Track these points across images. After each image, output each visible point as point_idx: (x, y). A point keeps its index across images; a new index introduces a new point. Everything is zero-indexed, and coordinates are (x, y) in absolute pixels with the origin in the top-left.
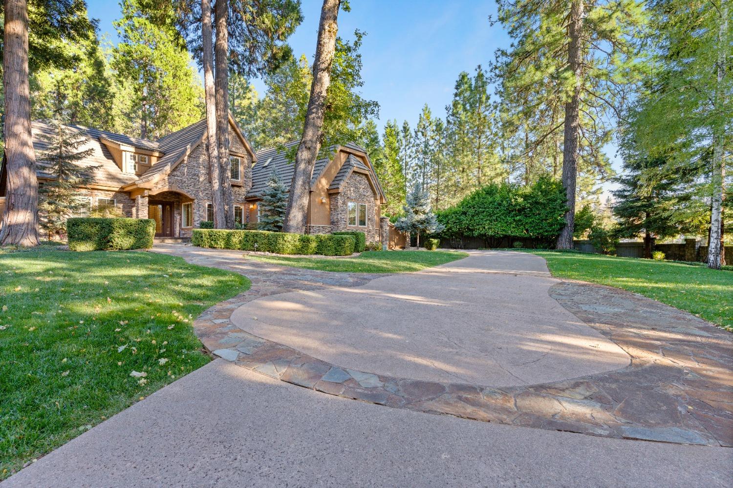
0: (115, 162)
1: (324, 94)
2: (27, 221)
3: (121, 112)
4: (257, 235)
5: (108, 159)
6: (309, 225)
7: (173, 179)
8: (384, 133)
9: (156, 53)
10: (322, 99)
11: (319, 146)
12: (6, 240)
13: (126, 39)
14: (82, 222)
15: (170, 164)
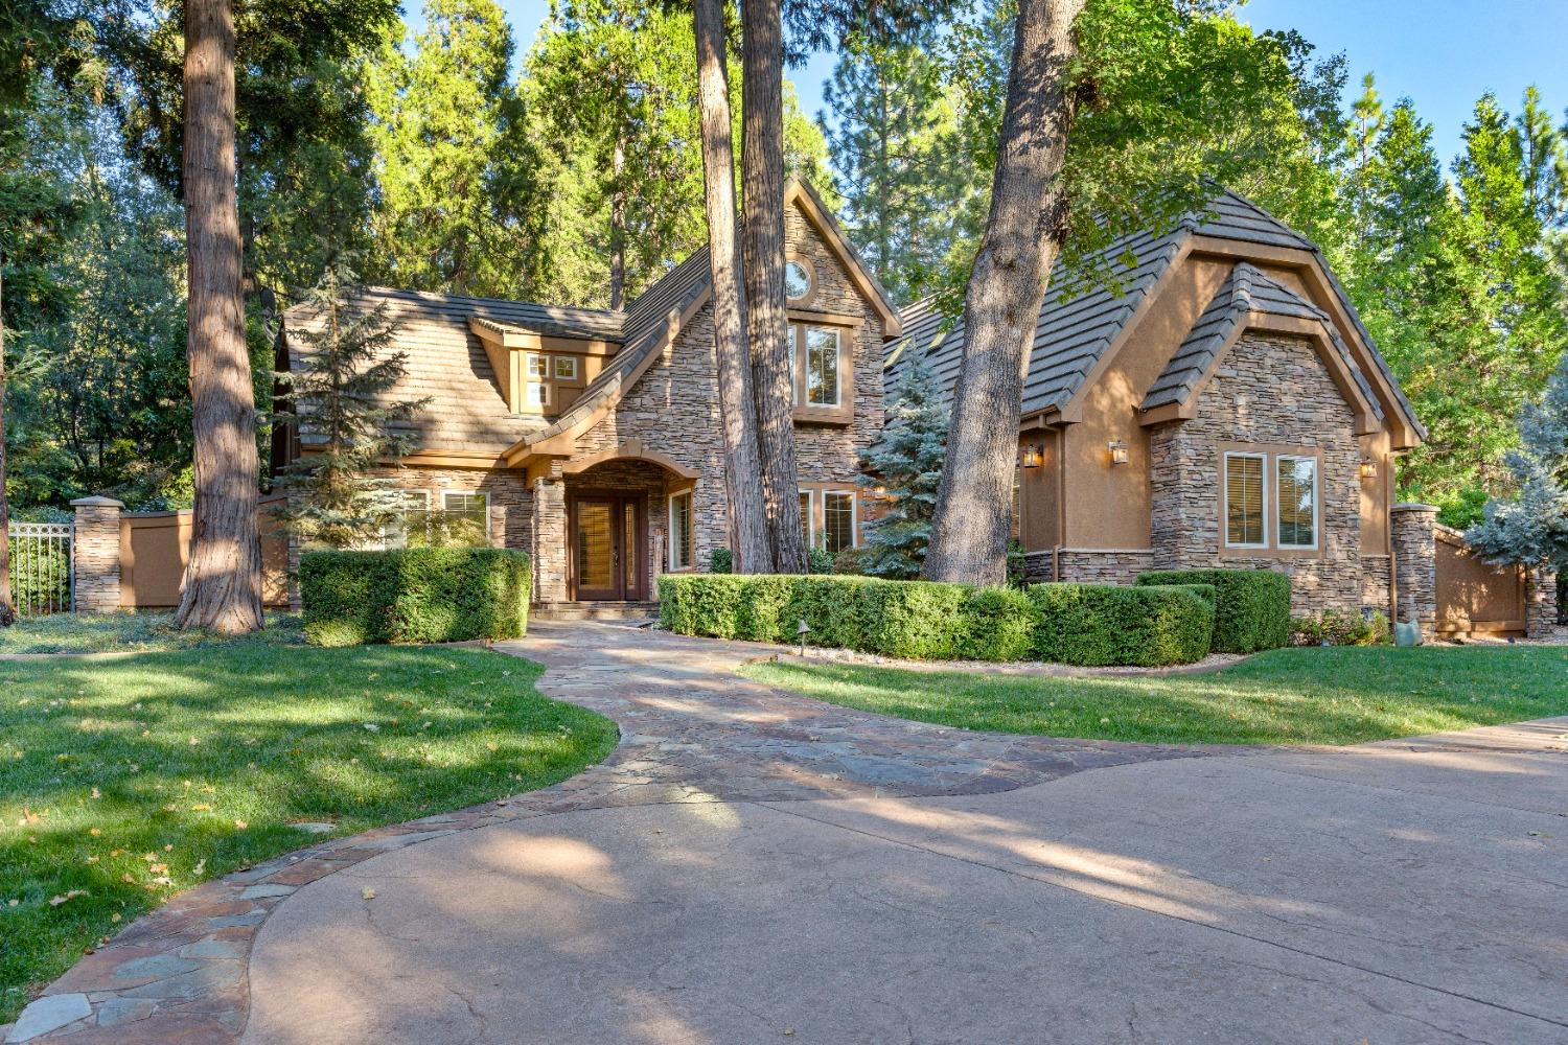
0: (495, 383)
1: (1063, 48)
2: (232, 564)
3: (583, 235)
4: (827, 591)
5: (480, 376)
6: (1058, 548)
7: (632, 419)
8: (1465, 154)
9: (644, 41)
10: (1052, 72)
11: (1047, 252)
12: (191, 617)
13: (572, 21)
14: (332, 565)
15: (619, 374)
